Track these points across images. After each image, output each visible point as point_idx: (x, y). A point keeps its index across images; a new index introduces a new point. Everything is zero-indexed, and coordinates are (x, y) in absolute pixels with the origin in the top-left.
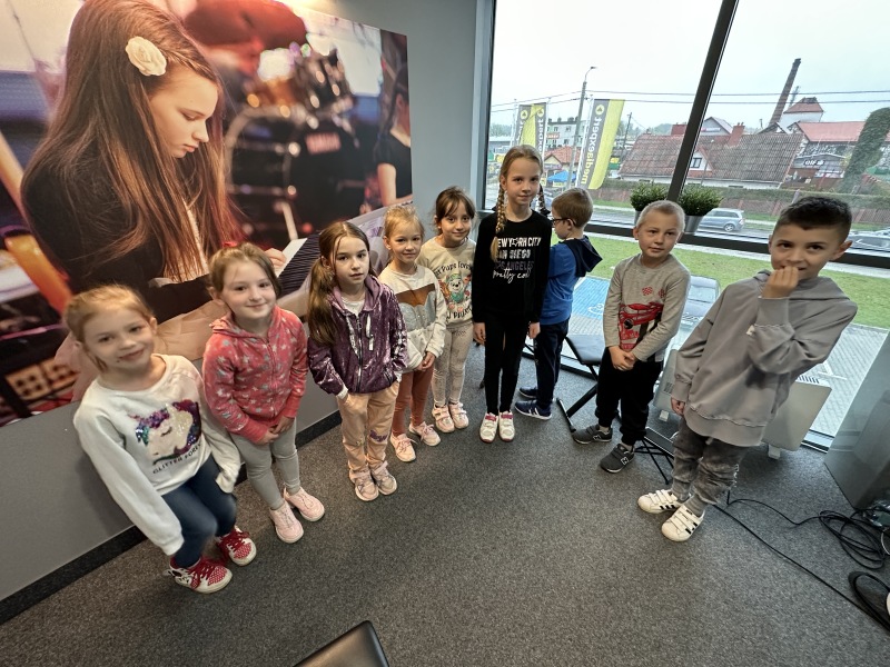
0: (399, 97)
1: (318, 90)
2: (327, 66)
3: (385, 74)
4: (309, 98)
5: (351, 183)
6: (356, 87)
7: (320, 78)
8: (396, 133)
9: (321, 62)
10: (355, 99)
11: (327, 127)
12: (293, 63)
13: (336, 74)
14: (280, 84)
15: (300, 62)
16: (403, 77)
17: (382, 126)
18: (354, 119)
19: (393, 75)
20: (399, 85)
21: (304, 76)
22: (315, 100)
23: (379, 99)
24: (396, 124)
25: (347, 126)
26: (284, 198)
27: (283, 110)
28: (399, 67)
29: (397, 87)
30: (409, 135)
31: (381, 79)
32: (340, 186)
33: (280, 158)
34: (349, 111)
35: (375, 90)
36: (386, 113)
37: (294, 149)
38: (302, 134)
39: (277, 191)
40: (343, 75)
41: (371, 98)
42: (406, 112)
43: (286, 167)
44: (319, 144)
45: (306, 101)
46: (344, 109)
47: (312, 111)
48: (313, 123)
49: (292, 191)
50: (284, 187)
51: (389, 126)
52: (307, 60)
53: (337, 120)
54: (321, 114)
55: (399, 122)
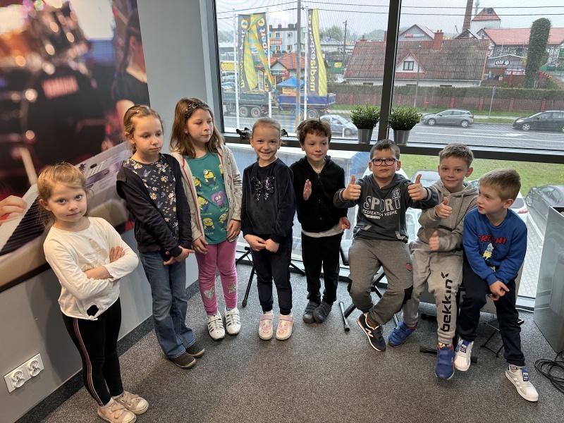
0: (132, 39)
1: (53, 39)
2: (61, 17)
3: (117, 19)
4: (43, 46)
5: (90, 122)
6: (89, 34)
7: (54, 28)
8: (132, 71)
9: (54, 14)
10: (90, 44)
11: (63, 72)
12: (26, 17)
13: (70, 23)
14: (14, 36)
15: (33, 16)
16: (135, 21)
17: (118, 66)
18: (89, 62)
19: (125, 20)
20: (132, 28)
21: (38, 28)
22: (50, 49)
23: (113, 42)
24: (131, 62)
25: (83, 68)
26: (23, 143)
27: (19, 60)
28: (130, 13)
29: (129, 30)
30: (144, 72)
31: (114, 24)
32: (79, 126)
33: (17, 105)
34: (85, 55)
35: (109, 35)
36: (121, 54)
37: (31, 95)
38: (38, 80)
39: (14, 137)
40: (76, 24)
41: (105, 42)
42: (140, 51)
43: (23, 113)
44: (55, 88)
45: (41, 49)
46: (80, 54)
47: (48, 58)
48: (49, 69)
49: (30, 135)
50: (21, 132)
51: (125, 65)
52: (40, 13)
53: (73, 65)
54: (57, 60)
55: (134, 61)
